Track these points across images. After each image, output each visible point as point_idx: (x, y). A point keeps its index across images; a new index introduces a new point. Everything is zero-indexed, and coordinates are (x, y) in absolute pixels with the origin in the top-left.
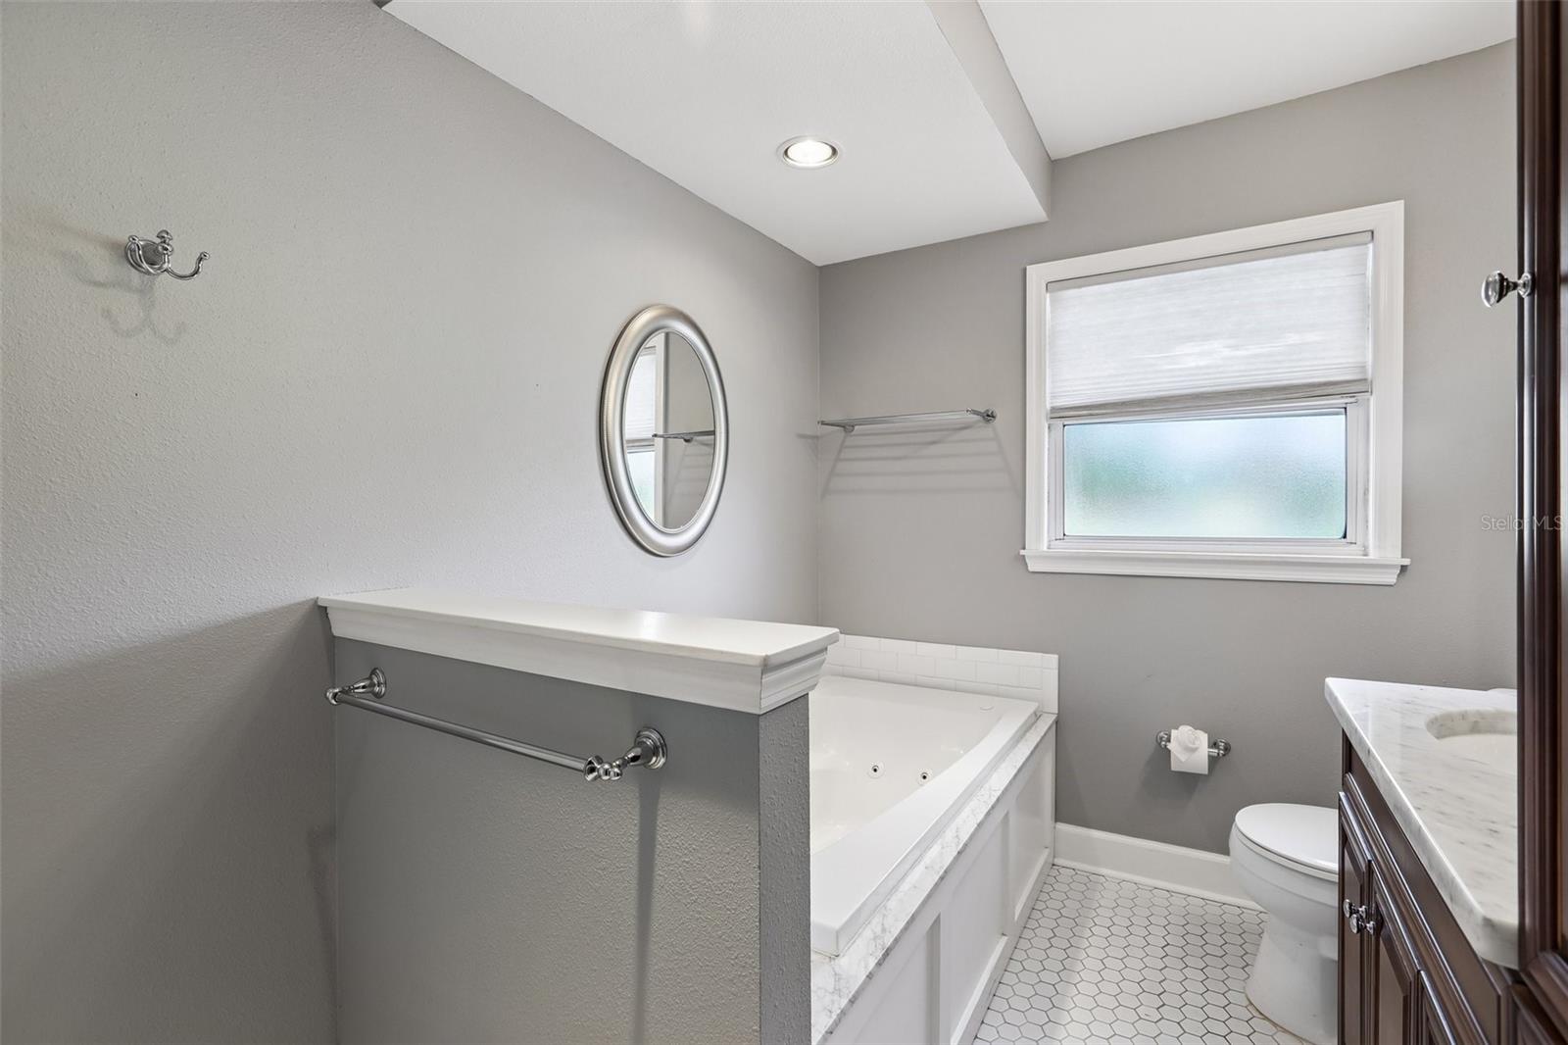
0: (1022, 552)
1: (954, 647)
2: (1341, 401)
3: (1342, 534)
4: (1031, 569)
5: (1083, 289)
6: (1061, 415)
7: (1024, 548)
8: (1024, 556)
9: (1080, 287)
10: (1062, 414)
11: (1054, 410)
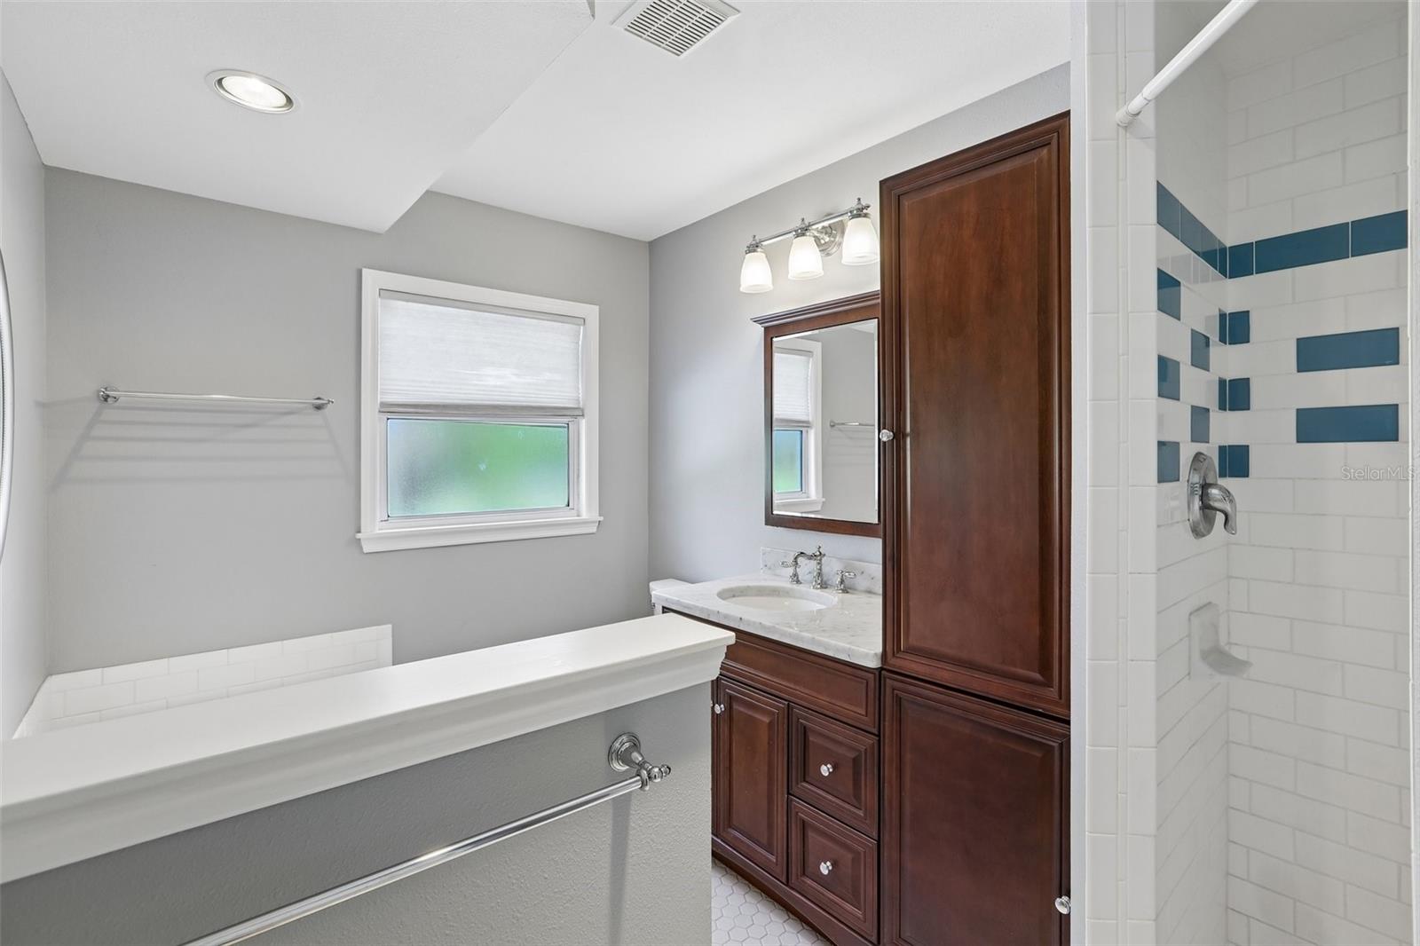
0: (359, 536)
1: (280, 643)
2: (566, 420)
3: (566, 503)
4: (365, 550)
5: (410, 304)
6: (390, 410)
7: (359, 532)
8: (359, 539)
9: (408, 301)
10: (392, 410)
11: (383, 404)
